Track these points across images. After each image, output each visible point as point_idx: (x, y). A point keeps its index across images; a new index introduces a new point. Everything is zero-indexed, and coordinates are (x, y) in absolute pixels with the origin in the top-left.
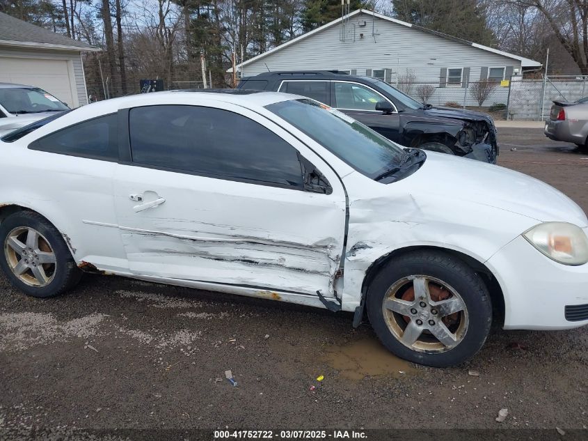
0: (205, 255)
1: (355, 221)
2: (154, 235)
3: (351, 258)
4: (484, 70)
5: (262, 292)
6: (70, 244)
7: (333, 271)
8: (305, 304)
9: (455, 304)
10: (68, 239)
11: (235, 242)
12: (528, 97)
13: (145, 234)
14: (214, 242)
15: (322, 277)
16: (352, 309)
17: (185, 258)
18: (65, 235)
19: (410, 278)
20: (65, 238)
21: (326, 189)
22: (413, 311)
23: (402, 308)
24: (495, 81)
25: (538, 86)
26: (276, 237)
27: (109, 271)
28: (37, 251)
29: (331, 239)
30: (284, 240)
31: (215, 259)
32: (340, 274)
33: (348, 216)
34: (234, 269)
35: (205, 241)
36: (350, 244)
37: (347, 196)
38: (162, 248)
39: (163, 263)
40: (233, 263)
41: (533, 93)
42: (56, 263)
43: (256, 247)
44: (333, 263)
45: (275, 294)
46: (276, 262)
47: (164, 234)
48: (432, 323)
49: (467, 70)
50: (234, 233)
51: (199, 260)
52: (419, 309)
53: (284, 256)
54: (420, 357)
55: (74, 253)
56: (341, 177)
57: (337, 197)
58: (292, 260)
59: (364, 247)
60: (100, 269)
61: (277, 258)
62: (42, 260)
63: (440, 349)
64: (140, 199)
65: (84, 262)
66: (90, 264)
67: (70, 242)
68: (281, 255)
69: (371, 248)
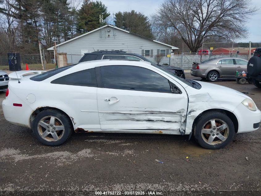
0: (133, 120)
1: (191, 102)
2: (113, 113)
3: (189, 115)
4: (158, 50)
5: (155, 131)
6: (73, 121)
7: (183, 121)
8: (171, 134)
9: (224, 126)
10: (73, 119)
11: (146, 114)
12: (177, 61)
13: (110, 113)
14: (137, 114)
15: (177, 123)
16: (189, 133)
17: (125, 122)
18: (72, 118)
19: (210, 121)
20: (71, 119)
21: (180, 92)
22: (212, 132)
23: (208, 131)
24: (163, 55)
25: (180, 57)
26: (162, 111)
27: (90, 130)
28: (55, 126)
29: (183, 109)
30: (165, 111)
31: (137, 121)
32: (185, 121)
33: (188, 101)
34: (144, 124)
35: (134, 114)
36: (189, 110)
37: (187, 94)
38: (116, 119)
40: (143, 122)
41: (178, 59)
42: (64, 130)
43: (153, 115)
44: (183, 118)
45: (160, 131)
46: (161, 120)
47: (118, 113)
48: (217, 134)
49: (152, 50)
50: (146, 110)
51: (130, 122)
52: (213, 131)
53: (165, 117)
54: (215, 147)
55: (75, 124)
56: (184, 88)
57: (184, 95)
58: (167, 118)
59: (194, 111)
60: (86, 130)
62: (57, 129)
63: (220, 142)
64: (109, 100)
65: (78, 128)
66: (81, 128)
67: (74, 120)
68: (162, 117)
69: (196, 111)
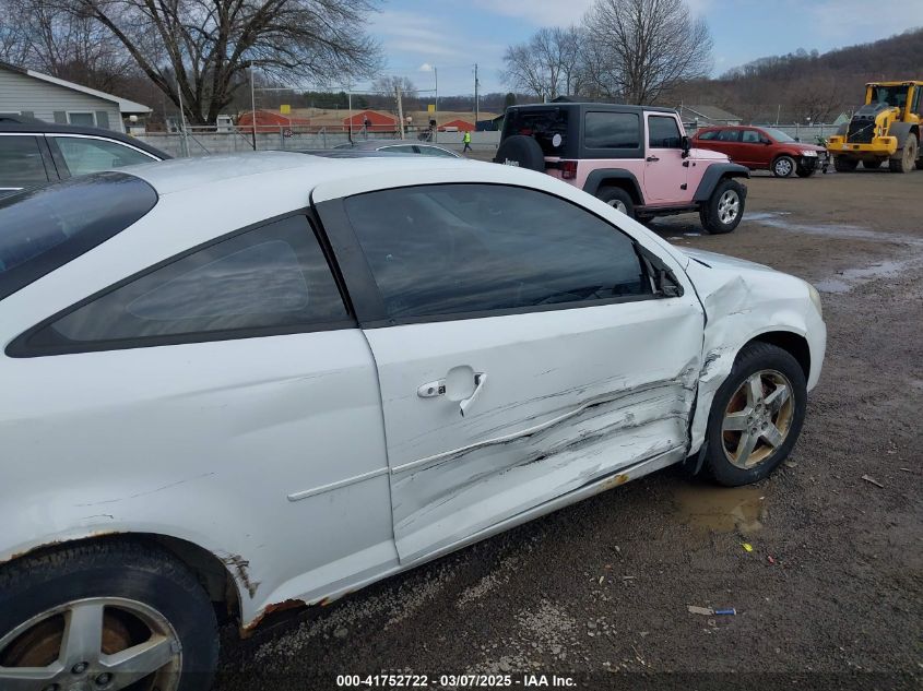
0: (527, 460)
2: (460, 455)
3: (704, 379)
6: (244, 577)
9: (784, 392)
10: (242, 565)
11: (576, 415)
14: (552, 426)
18: (236, 560)
19: (748, 381)
21: (678, 290)
22: (749, 420)
26: (632, 384)
27: (336, 594)
28: (105, 662)
29: (694, 359)
30: (643, 382)
31: (537, 460)
33: (706, 320)
35: (543, 430)
36: (704, 358)
37: (697, 295)
39: (459, 510)
43: (600, 409)
44: (689, 394)
45: (623, 477)
46: (623, 424)
47: (480, 447)
48: (764, 425)
51: (514, 473)
52: (754, 415)
53: (631, 410)
55: (252, 594)
56: (684, 267)
59: (713, 358)
60: (314, 601)
61: (624, 417)
63: (769, 453)
64: (442, 390)
65: (270, 607)
66: (289, 601)
67: (247, 570)
68: (625, 410)
69: (719, 356)
